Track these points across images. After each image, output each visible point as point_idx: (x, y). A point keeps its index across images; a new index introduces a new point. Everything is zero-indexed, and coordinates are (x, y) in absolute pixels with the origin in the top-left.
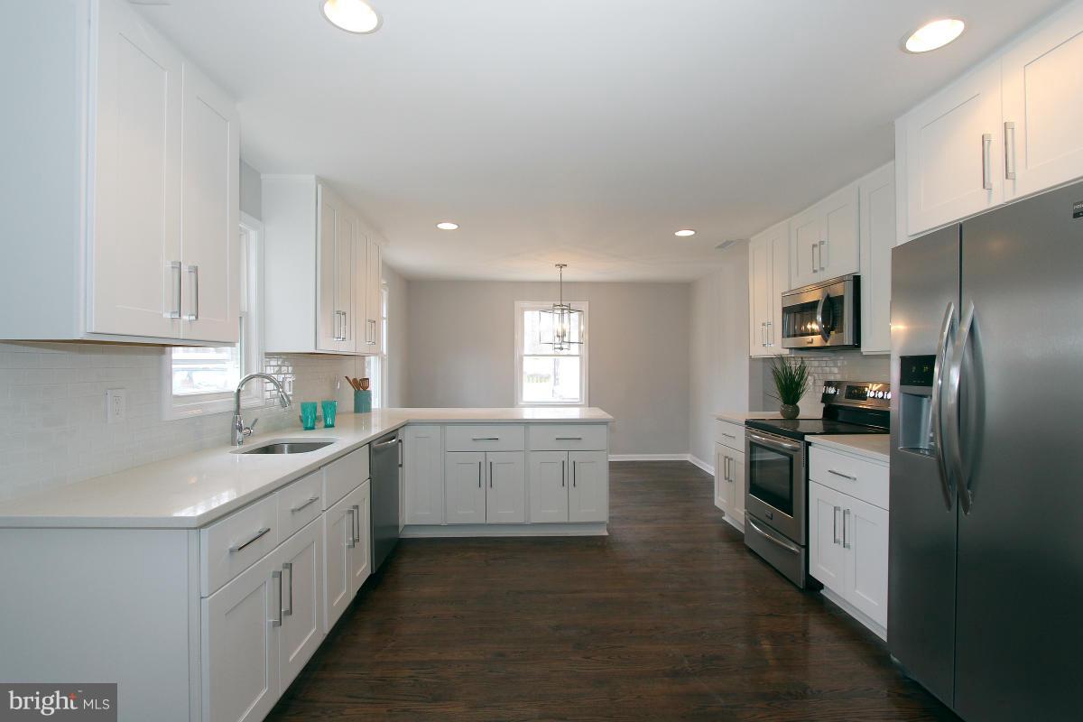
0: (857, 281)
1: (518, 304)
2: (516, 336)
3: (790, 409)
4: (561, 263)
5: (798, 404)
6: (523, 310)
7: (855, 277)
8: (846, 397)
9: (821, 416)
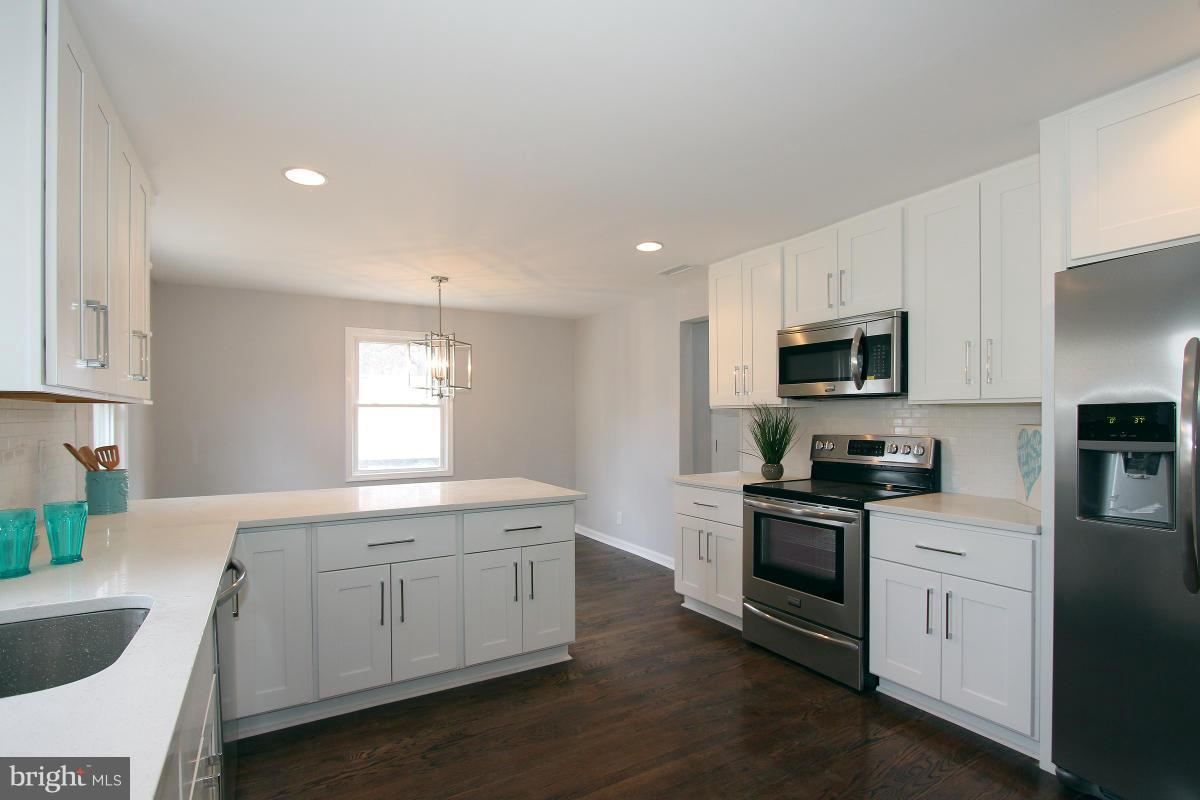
0: (904, 317)
1: (351, 332)
2: (348, 379)
3: (772, 469)
4: (440, 274)
5: (782, 462)
6: (357, 341)
7: (903, 313)
8: (849, 453)
9: (808, 475)
